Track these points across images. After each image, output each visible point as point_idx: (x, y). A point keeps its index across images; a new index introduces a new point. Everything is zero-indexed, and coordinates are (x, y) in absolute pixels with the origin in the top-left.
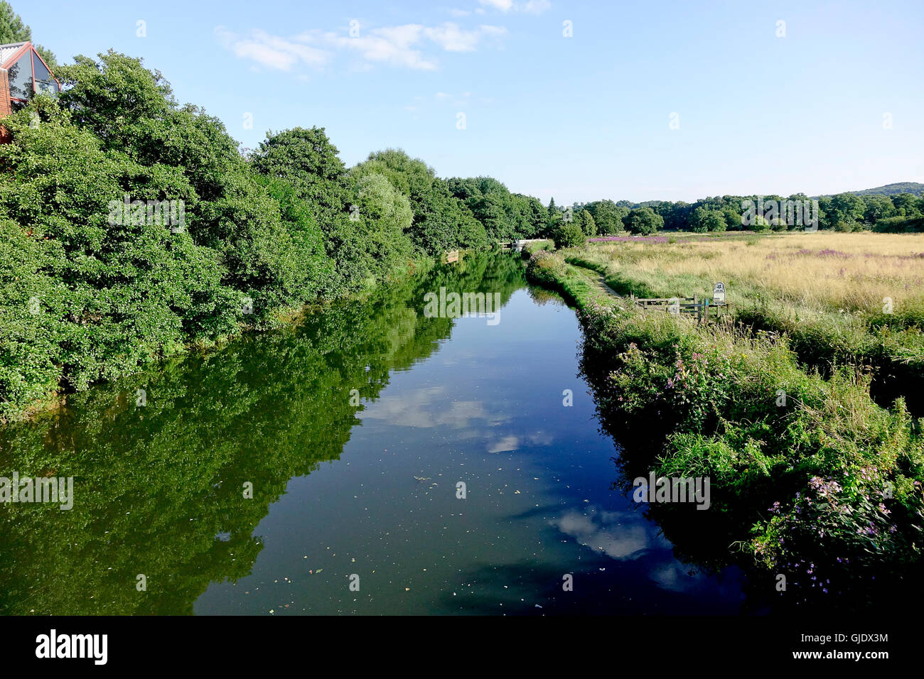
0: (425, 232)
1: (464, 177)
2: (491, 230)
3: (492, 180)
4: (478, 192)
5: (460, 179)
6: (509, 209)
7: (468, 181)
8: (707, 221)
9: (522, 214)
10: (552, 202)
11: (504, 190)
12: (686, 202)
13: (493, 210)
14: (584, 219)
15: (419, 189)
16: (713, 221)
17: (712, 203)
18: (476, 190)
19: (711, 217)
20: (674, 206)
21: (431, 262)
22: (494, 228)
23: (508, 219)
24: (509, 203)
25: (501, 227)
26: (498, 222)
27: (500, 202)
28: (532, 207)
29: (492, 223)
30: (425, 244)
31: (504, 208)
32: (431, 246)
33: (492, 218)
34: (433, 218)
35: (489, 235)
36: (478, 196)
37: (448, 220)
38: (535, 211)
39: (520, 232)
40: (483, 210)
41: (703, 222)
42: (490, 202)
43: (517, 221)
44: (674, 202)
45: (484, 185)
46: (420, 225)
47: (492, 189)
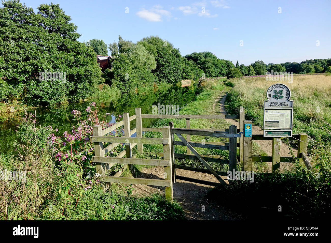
0: (164, 72)
1: (198, 52)
2: (208, 73)
3: (209, 53)
4: (203, 58)
5: (196, 53)
6: (216, 65)
7: (199, 54)
8: (306, 69)
9: (222, 67)
10: (237, 62)
11: (214, 57)
12: (297, 62)
13: (209, 65)
14: (249, 68)
15: (162, 53)
16: (309, 69)
17: (309, 62)
18: (202, 57)
19: (308, 67)
20: (291, 64)
21: (169, 86)
22: (209, 72)
23: (216, 69)
24: (216, 62)
25: (212, 72)
26: (211, 70)
27: (212, 62)
28: (227, 64)
29: (208, 70)
30: (165, 77)
31: (214, 64)
32: (167, 78)
33: (208, 68)
34: (168, 65)
35: (207, 75)
36: (203, 59)
37: (177, 66)
38: (228, 66)
39: (221, 74)
40: (204, 65)
41: (304, 69)
42: (207, 62)
43: (220, 70)
44: (291, 63)
45: (206, 55)
46: (161, 68)
47: (209, 57)
